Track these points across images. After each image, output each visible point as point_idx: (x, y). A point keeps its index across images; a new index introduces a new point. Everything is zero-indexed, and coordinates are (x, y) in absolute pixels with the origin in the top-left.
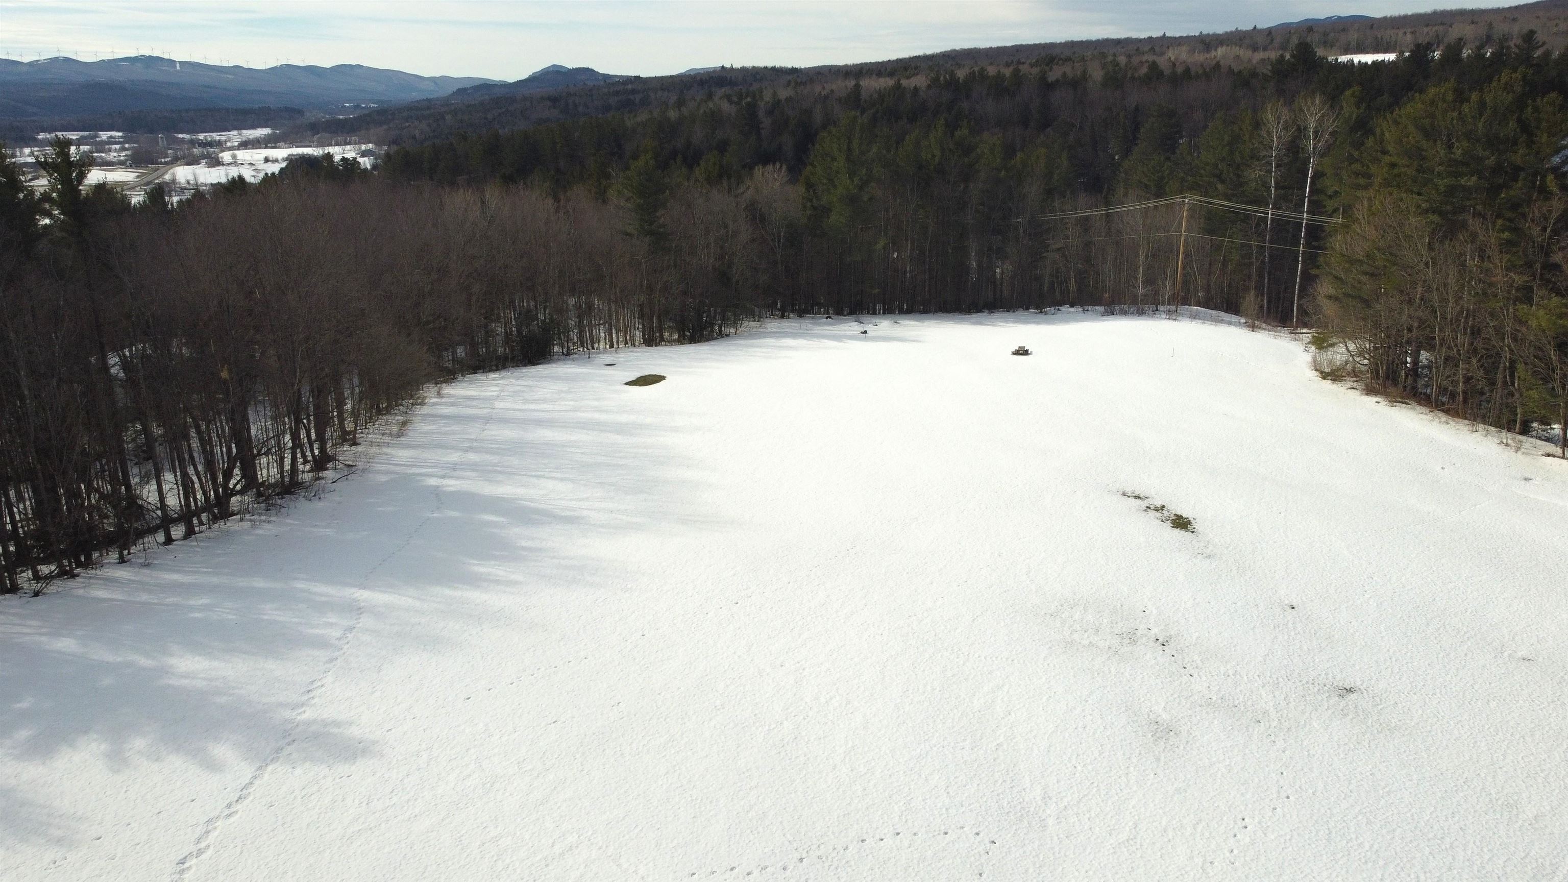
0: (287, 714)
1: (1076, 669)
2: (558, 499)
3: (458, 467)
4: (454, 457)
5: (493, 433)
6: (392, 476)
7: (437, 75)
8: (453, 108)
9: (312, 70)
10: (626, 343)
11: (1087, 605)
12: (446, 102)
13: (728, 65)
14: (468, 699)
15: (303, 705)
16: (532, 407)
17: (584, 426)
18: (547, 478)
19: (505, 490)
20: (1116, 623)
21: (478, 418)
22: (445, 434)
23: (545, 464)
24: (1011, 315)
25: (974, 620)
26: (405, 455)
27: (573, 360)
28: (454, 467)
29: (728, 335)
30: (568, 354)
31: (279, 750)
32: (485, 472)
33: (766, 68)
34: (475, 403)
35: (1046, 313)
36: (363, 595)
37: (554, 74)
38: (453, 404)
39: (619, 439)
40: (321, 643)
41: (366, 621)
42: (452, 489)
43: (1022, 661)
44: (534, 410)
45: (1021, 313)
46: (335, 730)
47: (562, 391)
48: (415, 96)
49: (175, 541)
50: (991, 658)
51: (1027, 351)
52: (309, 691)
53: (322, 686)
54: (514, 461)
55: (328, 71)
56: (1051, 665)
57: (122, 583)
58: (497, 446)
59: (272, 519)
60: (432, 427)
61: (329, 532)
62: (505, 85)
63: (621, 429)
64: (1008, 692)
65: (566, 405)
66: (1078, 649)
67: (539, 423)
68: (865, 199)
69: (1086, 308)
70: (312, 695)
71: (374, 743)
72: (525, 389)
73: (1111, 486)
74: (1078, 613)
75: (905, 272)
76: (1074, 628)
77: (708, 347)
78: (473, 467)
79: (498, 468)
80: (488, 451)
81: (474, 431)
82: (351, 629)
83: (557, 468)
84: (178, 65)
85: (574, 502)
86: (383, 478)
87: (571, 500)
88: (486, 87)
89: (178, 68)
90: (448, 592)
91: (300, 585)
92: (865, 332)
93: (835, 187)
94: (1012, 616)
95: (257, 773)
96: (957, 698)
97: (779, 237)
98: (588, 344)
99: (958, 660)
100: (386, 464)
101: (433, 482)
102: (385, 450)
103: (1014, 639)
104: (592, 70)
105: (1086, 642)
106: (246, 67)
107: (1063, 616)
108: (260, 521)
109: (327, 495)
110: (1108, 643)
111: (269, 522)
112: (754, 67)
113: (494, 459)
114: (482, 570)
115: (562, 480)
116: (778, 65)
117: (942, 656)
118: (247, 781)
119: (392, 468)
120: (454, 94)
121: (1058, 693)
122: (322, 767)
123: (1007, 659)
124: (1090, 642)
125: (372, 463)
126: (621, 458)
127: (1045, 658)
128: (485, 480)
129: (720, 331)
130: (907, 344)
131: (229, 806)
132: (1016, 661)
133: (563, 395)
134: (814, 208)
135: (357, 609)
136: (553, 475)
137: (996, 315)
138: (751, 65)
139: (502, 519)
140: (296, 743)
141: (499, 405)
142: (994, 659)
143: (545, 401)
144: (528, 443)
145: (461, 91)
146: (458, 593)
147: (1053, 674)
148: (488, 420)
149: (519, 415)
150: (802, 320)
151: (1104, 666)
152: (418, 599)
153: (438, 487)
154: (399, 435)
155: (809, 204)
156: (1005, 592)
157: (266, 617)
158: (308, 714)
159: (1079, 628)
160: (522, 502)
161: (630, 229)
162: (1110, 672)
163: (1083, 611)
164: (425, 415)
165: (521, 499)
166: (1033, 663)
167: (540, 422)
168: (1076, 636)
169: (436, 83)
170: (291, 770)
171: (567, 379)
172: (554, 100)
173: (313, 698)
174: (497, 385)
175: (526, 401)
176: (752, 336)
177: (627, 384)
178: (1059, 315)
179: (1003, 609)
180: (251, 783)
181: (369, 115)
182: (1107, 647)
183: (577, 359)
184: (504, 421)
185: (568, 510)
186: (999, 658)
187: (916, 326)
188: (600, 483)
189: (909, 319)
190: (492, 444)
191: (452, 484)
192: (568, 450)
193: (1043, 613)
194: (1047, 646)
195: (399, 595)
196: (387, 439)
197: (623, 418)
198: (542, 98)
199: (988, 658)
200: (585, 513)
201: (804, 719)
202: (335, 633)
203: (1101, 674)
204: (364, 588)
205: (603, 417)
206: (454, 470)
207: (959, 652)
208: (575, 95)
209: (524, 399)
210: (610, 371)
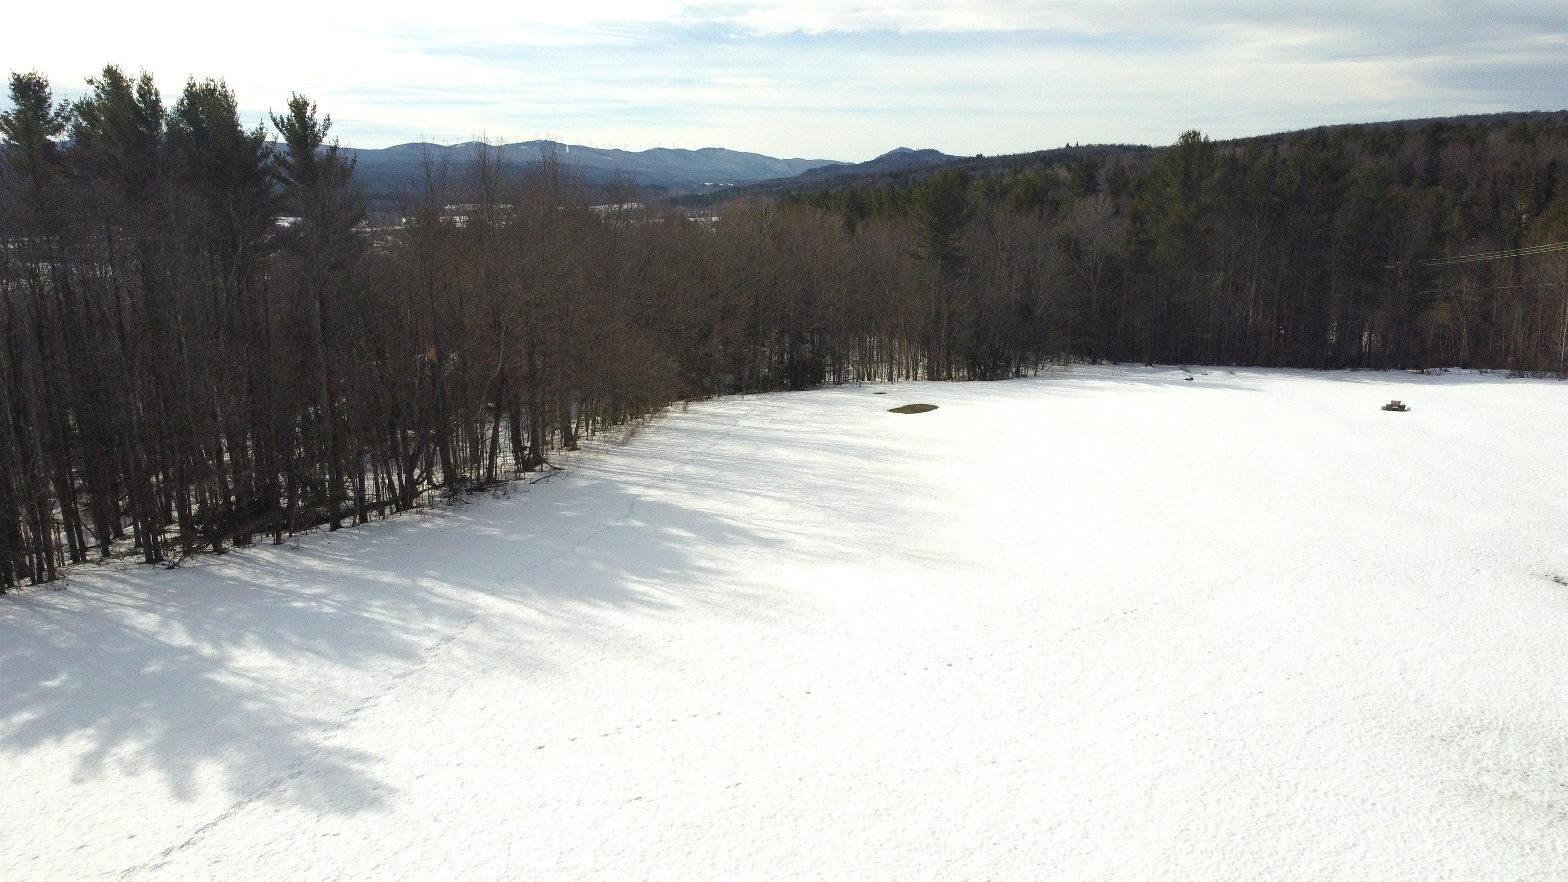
0: (316, 737)
1: (1489, 835)
2: (767, 519)
3: (669, 477)
4: (670, 468)
5: (723, 448)
6: (595, 482)
7: (791, 158)
8: (800, 185)
9: (681, 153)
10: (908, 378)
11: (1505, 732)
12: (794, 181)
13: (1073, 144)
14: (540, 748)
15: (340, 726)
16: (777, 426)
17: (826, 447)
18: (764, 496)
19: (708, 505)
20: (1560, 766)
21: (716, 433)
22: (671, 445)
23: (766, 482)
24: (1381, 374)
25: (1309, 732)
26: (620, 462)
27: (842, 388)
28: (666, 477)
29: (1025, 376)
30: (839, 383)
31: (274, 783)
32: (694, 485)
33: (1113, 146)
34: (718, 420)
35: (1428, 374)
36: (484, 601)
37: (901, 155)
38: (693, 419)
39: (862, 463)
40: (407, 653)
41: (473, 632)
42: (651, 499)
43: (1390, 808)
44: (778, 430)
45: (1394, 373)
46: (355, 766)
47: (816, 413)
48: (770, 176)
49: (342, 527)
50: (1336, 795)
51: (1404, 406)
52: (356, 710)
53: (376, 705)
54: (733, 477)
55: (694, 153)
56: (1443, 822)
57: (260, 565)
58: (721, 461)
59: (447, 513)
60: (662, 439)
61: (495, 532)
62: (852, 166)
63: (867, 454)
64: (1364, 857)
65: (814, 427)
66: (1491, 801)
67: (777, 442)
68: (1202, 229)
69: (1484, 370)
70: (356, 717)
71: (392, 791)
72: (777, 410)
73: (1534, 567)
74: (1490, 742)
75: (1247, 318)
76: (1484, 764)
77: (997, 384)
78: (684, 479)
79: (713, 483)
80: (709, 465)
81: (702, 445)
82: (449, 639)
83: (778, 488)
84: (567, 148)
85: (783, 524)
86: (583, 483)
87: (781, 521)
88: (835, 168)
89: (568, 151)
90: (584, 609)
91: (426, 583)
92: (1192, 379)
93: (1166, 215)
94: (1374, 732)
95: (231, 811)
96: (1271, 855)
97: (1095, 273)
98: (865, 376)
99: (1278, 791)
100: (595, 469)
101: (633, 490)
102: (602, 457)
103: (1378, 770)
104: (937, 152)
105: (1507, 792)
106: (624, 150)
107: (1463, 743)
108: (433, 514)
109: (517, 495)
110: (1546, 797)
111: (443, 516)
112: (1100, 145)
113: (711, 473)
114: (639, 588)
115: (779, 499)
116: (1126, 143)
117: (1251, 782)
118: (211, 821)
119: (600, 474)
120: (804, 173)
121: (1456, 873)
122: (311, 815)
123: (1363, 801)
124: (1514, 793)
125: (582, 467)
126: (858, 482)
127: (1432, 809)
128: (693, 493)
129: (1018, 371)
130: (1242, 392)
131: (167, 853)
132: (1379, 807)
133: (816, 417)
134: (1140, 242)
135: (466, 616)
136: (771, 494)
137: (1362, 373)
138: (1097, 143)
139: (691, 535)
140: (302, 776)
141: (742, 423)
142: (1341, 797)
143: (794, 422)
144: (757, 460)
145: (811, 172)
146: (595, 612)
147: (1447, 838)
148: (724, 435)
149: (760, 433)
150: (1116, 367)
151: (1543, 836)
152: (545, 613)
153: (638, 496)
154: (623, 443)
155: (1134, 239)
156: (1364, 696)
157: (366, 615)
158: (338, 739)
159: (1492, 767)
160: (720, 518)
161: (921, 252)
162: (1554, 849)
163: (1498, 741)
164: (660, 427)
165: (723, 516)
166: (1411, 814)
167: (780, 440)
168: (1485, 779)
169: (789, 165)
170: (273, 813)
171: (827, 403)
172: (895, 176)
173: (356, 719)
174: (749, 405)
175: (773, 421)
176: (1052, 377)
177: (890, 411)
178: (1447, 375)
179: (1360, 722)
180: (214, 824)
181: (724, 191)
182: (1546, 805)
183: (848, 387)
184: (741, 437)
185: (773, 532)
186: (1350, 798)
187: (1256, 378)
188: (823, 507)
189: (1246, 371)
190: (717, 458)
191: (655, 495)
192: (800, 470)
193: (1428, 734)
194: (1436, 789)
195: (526, 606)
196: (609, 447)
197: (875, 443)
198: (884, 175)
199: (1331, 795)
200: (792, 537)
201: (1010, 851)
202: (428, 642)
203: (1538, 850)
204: (493, 594)
205: (852, 440)
206: (664, 480)
207: (1280, 779)
208: (916, 171)
209: (773, 419)
210: (878, 398)
